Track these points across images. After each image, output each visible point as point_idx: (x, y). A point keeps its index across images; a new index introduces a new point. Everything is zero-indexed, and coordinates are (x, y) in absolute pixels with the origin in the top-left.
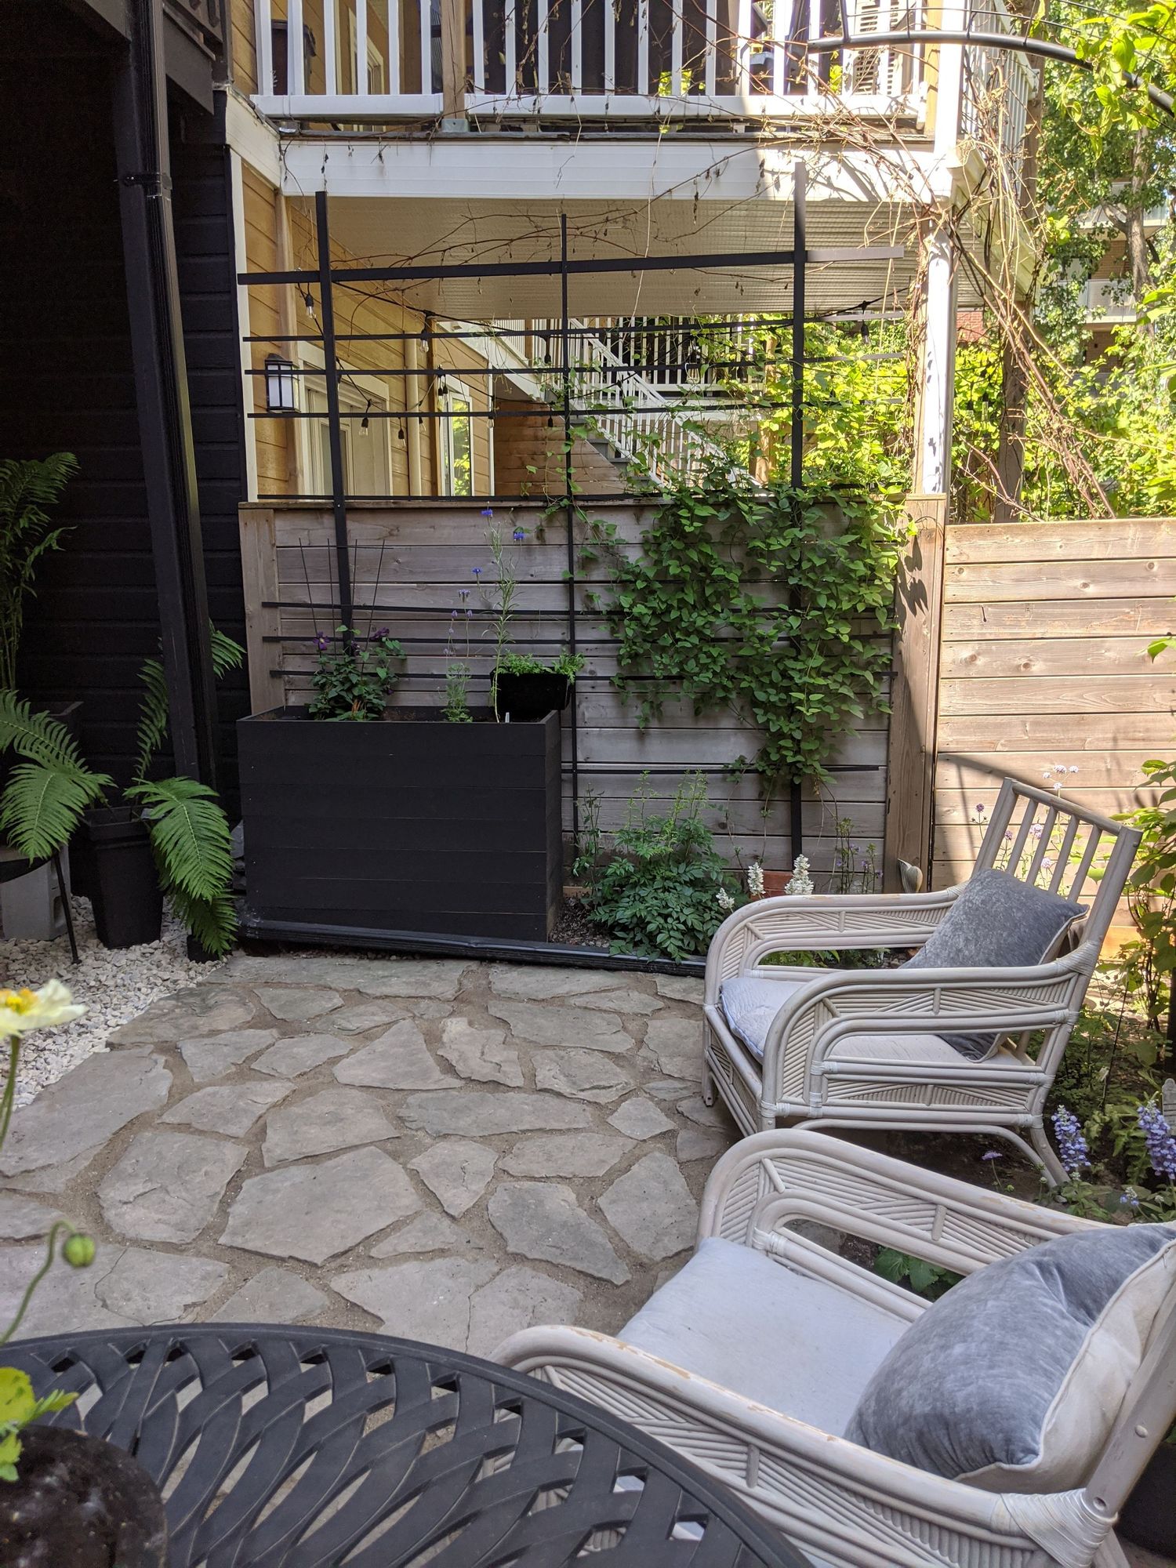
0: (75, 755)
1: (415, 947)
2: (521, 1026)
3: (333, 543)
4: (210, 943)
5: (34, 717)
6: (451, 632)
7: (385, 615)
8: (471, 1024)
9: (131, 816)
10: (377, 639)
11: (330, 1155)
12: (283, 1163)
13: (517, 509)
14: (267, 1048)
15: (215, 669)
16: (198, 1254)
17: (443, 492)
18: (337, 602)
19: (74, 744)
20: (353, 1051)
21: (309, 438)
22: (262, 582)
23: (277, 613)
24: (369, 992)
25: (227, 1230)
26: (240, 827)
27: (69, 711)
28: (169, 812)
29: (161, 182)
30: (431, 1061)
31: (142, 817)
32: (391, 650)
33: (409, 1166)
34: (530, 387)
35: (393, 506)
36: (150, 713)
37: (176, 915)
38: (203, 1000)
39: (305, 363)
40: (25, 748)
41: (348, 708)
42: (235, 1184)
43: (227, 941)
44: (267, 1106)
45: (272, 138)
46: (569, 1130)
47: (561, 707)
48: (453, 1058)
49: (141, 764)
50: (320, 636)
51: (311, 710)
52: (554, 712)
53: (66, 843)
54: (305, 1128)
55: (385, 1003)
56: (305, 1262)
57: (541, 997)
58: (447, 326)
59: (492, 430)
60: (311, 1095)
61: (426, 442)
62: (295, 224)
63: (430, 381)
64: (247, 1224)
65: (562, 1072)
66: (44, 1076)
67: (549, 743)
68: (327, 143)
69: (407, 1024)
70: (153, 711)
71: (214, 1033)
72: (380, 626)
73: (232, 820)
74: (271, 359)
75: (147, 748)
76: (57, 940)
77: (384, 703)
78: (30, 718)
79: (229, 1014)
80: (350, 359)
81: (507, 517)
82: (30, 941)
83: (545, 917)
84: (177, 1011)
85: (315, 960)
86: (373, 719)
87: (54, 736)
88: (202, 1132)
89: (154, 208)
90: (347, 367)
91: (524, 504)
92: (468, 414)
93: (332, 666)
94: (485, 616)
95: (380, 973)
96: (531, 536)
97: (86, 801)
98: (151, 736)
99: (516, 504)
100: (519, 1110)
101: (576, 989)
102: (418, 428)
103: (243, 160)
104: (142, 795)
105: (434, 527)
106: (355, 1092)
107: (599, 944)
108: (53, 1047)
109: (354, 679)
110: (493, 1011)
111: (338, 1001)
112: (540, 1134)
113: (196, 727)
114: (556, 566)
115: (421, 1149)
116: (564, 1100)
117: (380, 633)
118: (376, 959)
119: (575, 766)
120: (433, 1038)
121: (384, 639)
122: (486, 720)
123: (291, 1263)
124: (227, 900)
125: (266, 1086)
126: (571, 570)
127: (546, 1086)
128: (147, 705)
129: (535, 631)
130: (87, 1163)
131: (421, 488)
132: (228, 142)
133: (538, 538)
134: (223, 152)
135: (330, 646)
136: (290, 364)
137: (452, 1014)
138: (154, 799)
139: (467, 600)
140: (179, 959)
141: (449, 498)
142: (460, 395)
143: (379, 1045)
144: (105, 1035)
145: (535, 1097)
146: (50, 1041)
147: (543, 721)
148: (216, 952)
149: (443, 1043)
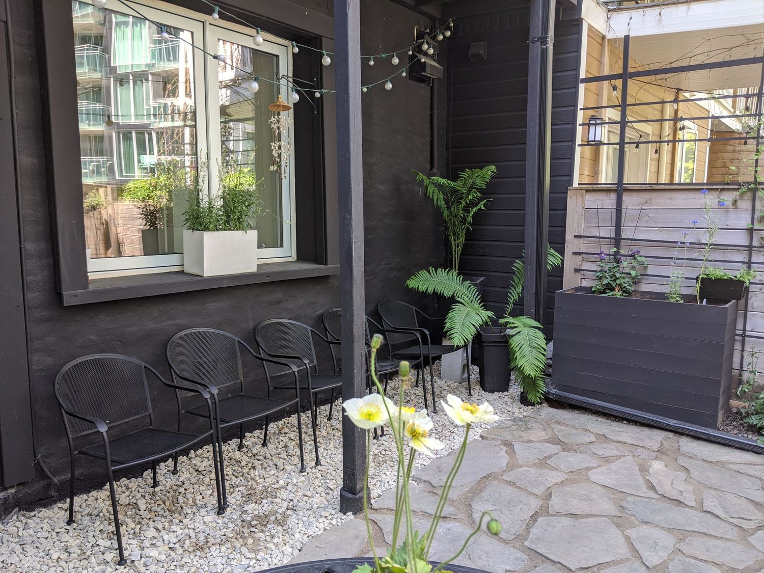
0: (479, 301)
1: (636, 419)
2: (696, 474)
3: (615, 206)
4: (531, 397)
5: (464, 283)
6: (675, 253)
7: (638, 243)
8: (666, 466)
9: (501, 332)
10: (633, 256)
11: (583, 516)
12: (558, 514)
13: (722, 190)
14: (555, 454)
15: (548, 266)
16: (514, 547)
17: (676, 181)
18: (613, 236)
19: (479, 296)
20: (599, 466)
21: (607, 156)
22: (575, 225)
23: (581, 240)
24: (610, 437)
25: (529, 540)
26: (551, 344)
27: (478, 281)
28: (519, 332)
29: (549, 40)
30: (642, 481)
31: (506, 333)
32: (640, 262)
33: (625, 533)
34: (734, 125)
35: (649, 188)
36: (515, 285)
37: (516, 381)
38: (526, 424)
39: (609, 119)
40: (458, 297)
41: (613, 289)
42: (534, 518)
43: (540, 398)
44: (553, 483)
45: (604, 12)
46: (722, 538)
47: (739, 299)
48: (655, 482)
49: (508, 308)
50: (602, 253)
51: (593, 290)
52: (734, 301)
53: (471, 341)
54: (571, 499)
55: (619, 445)
56: (566, 567)
57: (710, 460)
58: (687, 95)
59: (708, 148)
60: (575, 483)
61: (670, 155)
62: (612, 52)
63: (675, 124)
64: (538, 539)
65: (720, 504)
66: (452, 444)
67: (730, 319)
68: (632, 11)
69: (630, 458)
70: (516, 284)
71: (530, 441)
72: (635, 249)
73: (548, 340)
74: (593, 118)
75: (512, 301)
76: (463, 384)
77: (633, 289)
78: (462, 283)
79: (537, 434)
80: (632, 115)
81: (715, 194)
82: (451, 382)
83: (717, 416)
84: (514, 427)
85: (582, 415)
86: (625, 296)
87: (471, 292)
88: (520, 488)
89: (544, 52)
90: (630, 119)
91: (726, 187)
92: (696, 140)
93: (606, 268)
94: (697, 246)
95: (617, 429)
96: (729, 203)
97: (481, 323)
98: (514, 296)
99: (722, 187)
100: (692, 520)
101: (733, 460)
102: (666, 149)
103: (589, 24)
104: (507, 323)
105: (671, 199)
106: (599, 487)
107: (750, 436)
108: (457, 432)
109: (618, 275)
110: (680, 462)
111: (593, 439)
112: (703, 536)
113: (536, 293)
114: (744, 220)
115: (632, 526)
116: (719, 520)
117: (634, 252)
118: (615, 421)
119: (744, 333)
120: (644, 469)
121: (636, 256)
122: (691, 302)
123: (559, 565)
124: (542, 378)
125: (554, 473)
126: (753, 223)
127: (709, 510)
128: (514, 281)
129: (726, 256)
130: (467, 489)
131: (664, 179)
132: (582, 17)
133: (733, 205)
134: (578, 23)
135: (607, 258)
136: (602, 119)
137: (656, 458)
138: (513, 325)
139: (687, 237)
140: (516, 403)
141: (679, 184)
142: (691, 130)
143: (614, 466)
144: (480, 431)
145: (702, 514)
146: (456, 429)
147: (727, 306)
148: (534, 402)
149: (649, 473)
